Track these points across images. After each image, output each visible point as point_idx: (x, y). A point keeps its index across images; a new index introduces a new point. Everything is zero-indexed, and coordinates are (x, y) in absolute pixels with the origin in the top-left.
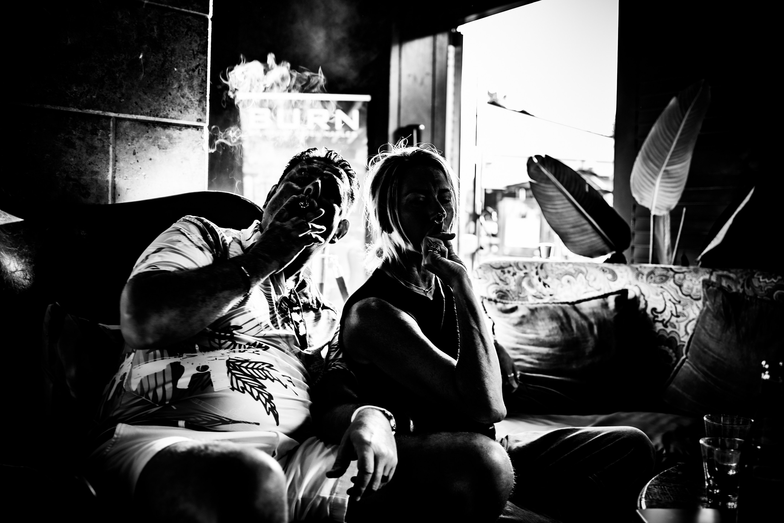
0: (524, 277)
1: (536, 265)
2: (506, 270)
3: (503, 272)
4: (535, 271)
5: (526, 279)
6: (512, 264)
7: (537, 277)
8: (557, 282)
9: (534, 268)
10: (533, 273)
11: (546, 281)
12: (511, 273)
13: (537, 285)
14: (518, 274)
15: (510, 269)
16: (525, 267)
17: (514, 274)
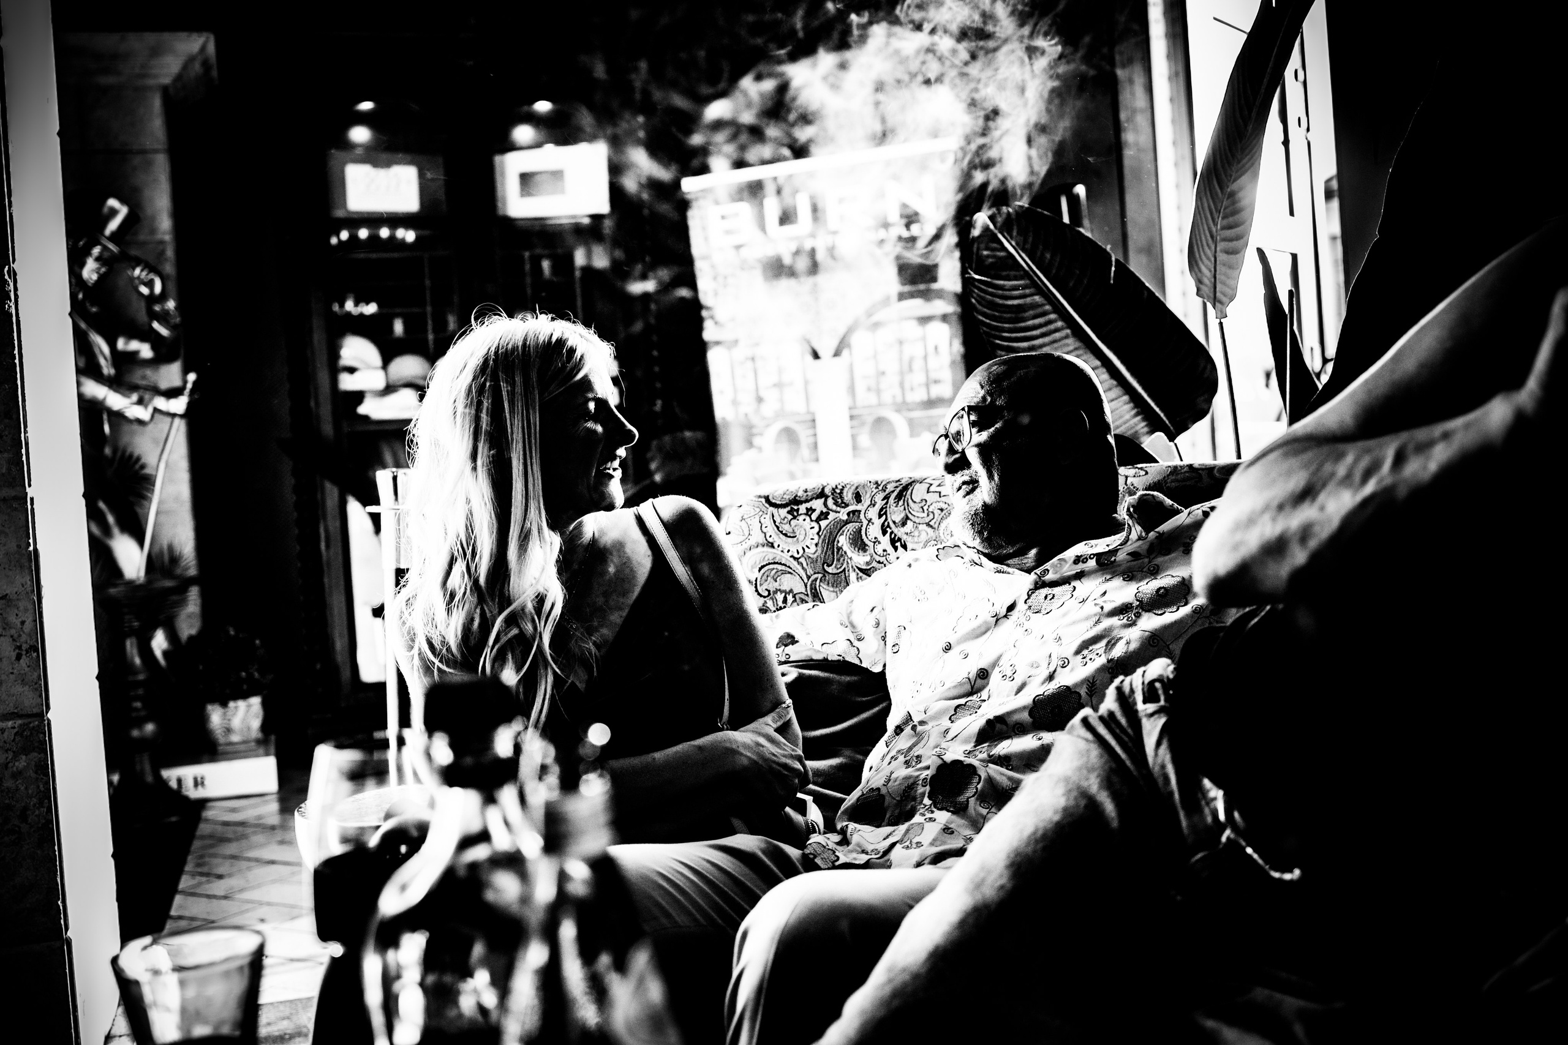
0: (847, 522)
1: (890, 488)
2: (803, 508)
3: (794, 514)
4: (880, 503)
5: (851, 527)
6: (827, 491)
7: (878, 522)
8: (925, 532)
9: (879, 498)
10: (873, 513)
11: (900, 532)
12: (814, 516)
13: (876, 541)
14: (832, 516)
15: (818, 505)
16: (858, 498)
17: (824, 516)
